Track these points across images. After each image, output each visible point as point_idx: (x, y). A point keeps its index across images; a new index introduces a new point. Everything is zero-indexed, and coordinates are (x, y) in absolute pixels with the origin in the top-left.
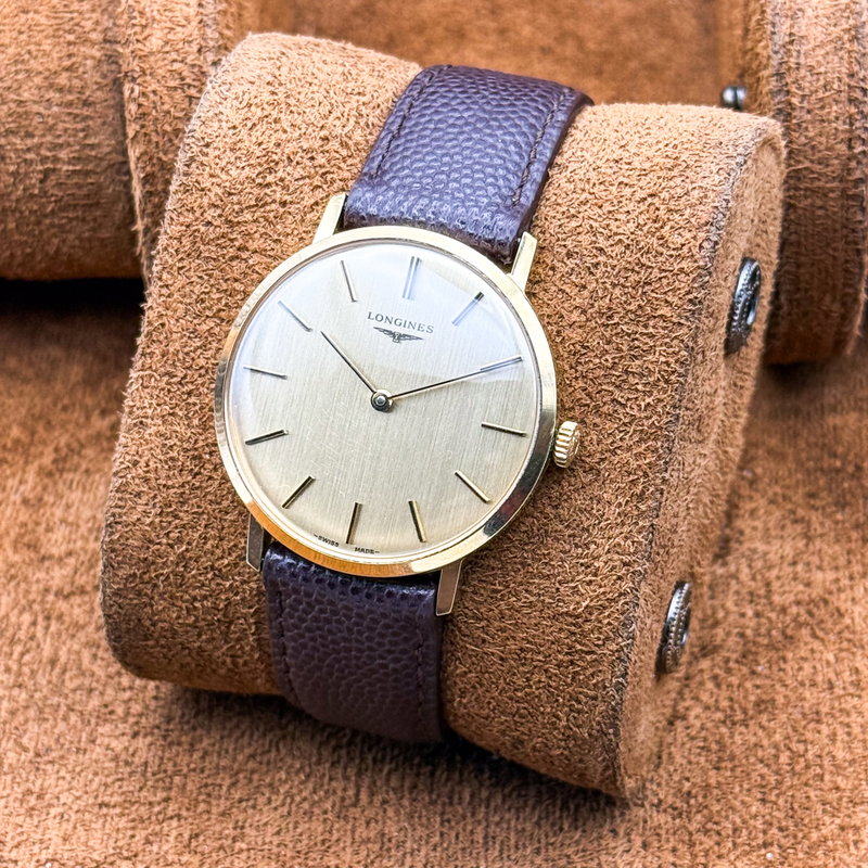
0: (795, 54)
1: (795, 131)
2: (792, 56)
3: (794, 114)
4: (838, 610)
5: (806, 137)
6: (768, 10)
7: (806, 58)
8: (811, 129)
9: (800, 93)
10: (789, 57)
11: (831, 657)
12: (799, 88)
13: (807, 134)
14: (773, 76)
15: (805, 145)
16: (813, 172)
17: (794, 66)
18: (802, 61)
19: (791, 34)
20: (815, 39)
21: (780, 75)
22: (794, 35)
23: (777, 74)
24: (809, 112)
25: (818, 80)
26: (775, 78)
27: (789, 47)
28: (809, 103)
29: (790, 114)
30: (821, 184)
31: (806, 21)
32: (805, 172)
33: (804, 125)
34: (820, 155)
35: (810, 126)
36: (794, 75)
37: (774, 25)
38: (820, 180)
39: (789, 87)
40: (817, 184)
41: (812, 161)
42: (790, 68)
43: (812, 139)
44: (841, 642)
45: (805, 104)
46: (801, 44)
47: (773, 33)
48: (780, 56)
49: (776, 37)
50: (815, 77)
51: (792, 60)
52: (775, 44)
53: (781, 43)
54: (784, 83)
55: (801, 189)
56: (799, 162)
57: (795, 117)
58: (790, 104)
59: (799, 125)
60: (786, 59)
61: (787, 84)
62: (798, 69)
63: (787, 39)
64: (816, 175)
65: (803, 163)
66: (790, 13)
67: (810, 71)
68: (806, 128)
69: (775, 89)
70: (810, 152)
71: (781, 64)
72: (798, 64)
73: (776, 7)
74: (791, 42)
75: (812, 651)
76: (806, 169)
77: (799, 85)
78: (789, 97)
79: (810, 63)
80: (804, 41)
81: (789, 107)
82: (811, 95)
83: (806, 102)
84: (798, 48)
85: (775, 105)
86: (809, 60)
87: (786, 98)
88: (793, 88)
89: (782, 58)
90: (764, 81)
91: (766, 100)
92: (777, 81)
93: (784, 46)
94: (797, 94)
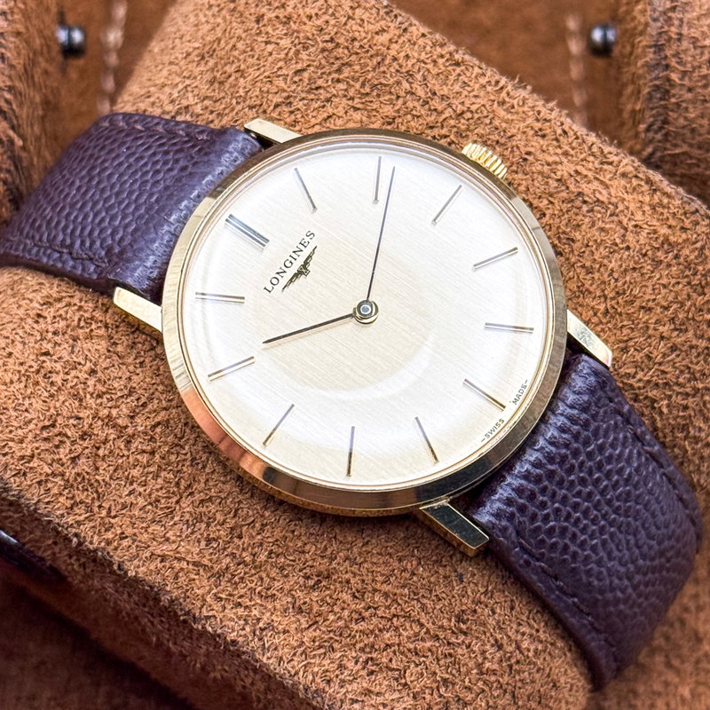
0: (676, 22)
1: (672, 111)
2: (673, 25)
3: (673, 92)
4: (696, 633)
5: (686, 118)
7: (690, 28)
8: (691, 110)
9: (682, 68)
10: (669, 26)
11: (686, 692)
12: (680, 63)
13: (687, 115)
14: (650, 47)
15: (684, 127)
16: (691, 158)
17: (674, 36)
18: (685, 31)
20: (700, 7)
21: (659, 48)
23: (655, 46)
24: (690, 90)
25: (702, 54)
26: (652, 50)
27: (670, 14)
28: (690, 79)
29: (667, 92)
30: (700, 170)
32: (682, 158)
33: (684, 105)
34: (700, 139)
35: (690, 106)
36: (674, 47)
38: (698, 166)
39: (668, 61)
40: (694, 170)
41: (691, 146)
42: (670, 39)
43: (692, 121)
44: (698, 674)
45: (686, 82)
46: (684, 11)
48: (659, 24)
50: (698, 51)
52: (654, 10)
53: (661, 9)
54: (663, 55)
55: (676, 175)
56: (676, 146)
57: (674, 96)
58: (669, 80)
59: (678, 105)
60: (666, 28)
61: (666, 57)
62: (679, 40)
63: (668, 5)
64: (694, 161)
65: (681, 147)
67: (693, 43)
68: (686, 109)
69: (654, 62)
70: (689, 135)
71: (660, 33)
72: (680, 34)
74: (673, 9)
75: (667, 684)
76: (683, 153)
77: (680, 58)
78: (668, 72)
79: (693, 35)
80: (688, 8)
81: (667, 84)
82: (693, 71)
83: (687, 79)
84: (681, 16)
85: (651, 81)
86: (692, 30)
87: (665, 73)
88: (673, 62)
89: (662, 27)
90: (640, 50)
91: (641, 71)
92: (655, 53)
93: (664, 13)
94: (677, 69)
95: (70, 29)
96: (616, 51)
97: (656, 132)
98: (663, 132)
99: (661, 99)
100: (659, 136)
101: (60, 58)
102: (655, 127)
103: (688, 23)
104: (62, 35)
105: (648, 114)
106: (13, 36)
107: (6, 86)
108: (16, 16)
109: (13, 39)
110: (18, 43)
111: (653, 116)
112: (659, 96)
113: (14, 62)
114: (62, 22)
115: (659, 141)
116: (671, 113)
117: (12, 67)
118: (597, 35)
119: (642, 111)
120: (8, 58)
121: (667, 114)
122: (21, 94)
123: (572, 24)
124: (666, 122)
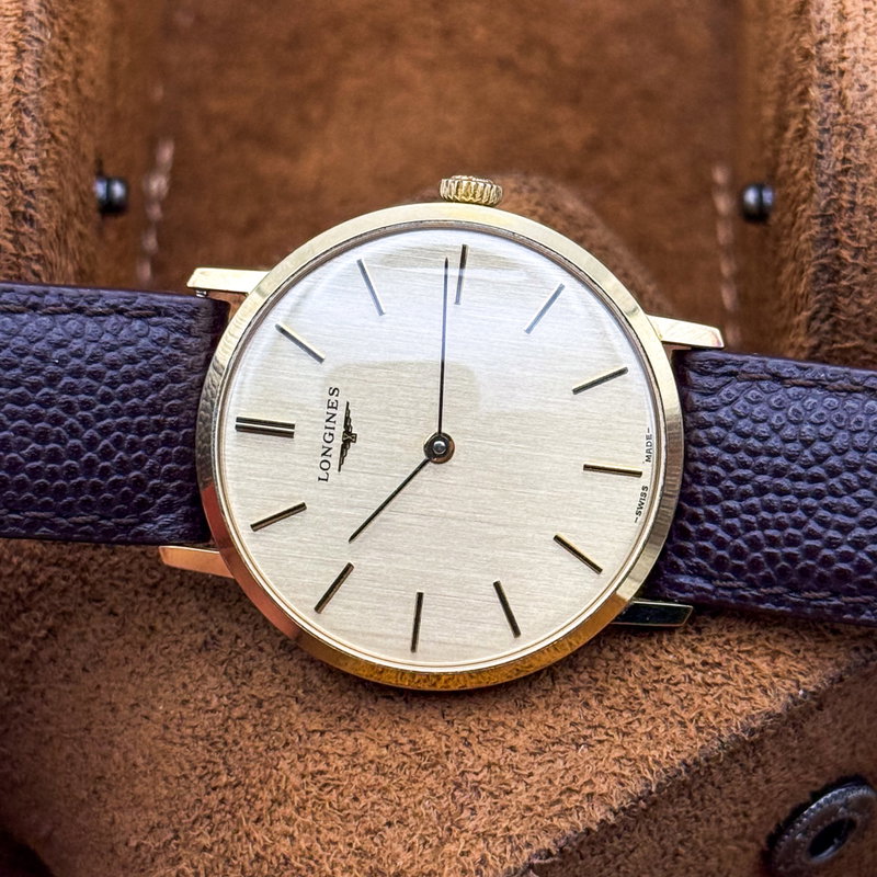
0: (849, 188)
1: (843, 295)
2: (844, 191)
3: (844, 272)
5: (860, 306)
6: (814, 123)
7: (865, 195)
8: (866, 295)
9: (855, 244)
10: (840, 193)
12: (853, 238)
13: (861, 300)
14: (816, 217)
15: (857, 315)
16: (866, 353)
17: (846, 205)
18: (859, 199)
19: (845, 160)
21: (827, 219)
22: (849, 161)
23: (822, 216)
24: (865, 271)
26: (818, 221)
27: (841, 178)
28: (865, 258)
29: (837, 272)
31: (866, 143)
32: (854, 353)
33: (857, 288)
35: (865, 290)
36: (846, 218)
37: (821, 146)
39: (838, 235)
41: (866, 338)
42: (841, 208)
43: (867, 308)
45: (860, 261)
46: (858, 175)
47: (820, 157)
48: (827, 190)
49: (824, 163)
51: (845, 196)
52: (822, 173)
53: (829, 172)
54: (831, 227)
56: (847, 338)
57: (844, 277)
58: (838, 258)
59: (850, 288)
60: (836, 195)
61: (836, 230)
62: (852, 209)
63: (839, 167)
64: (869, 357)
65: (854, 339)
66: (844, 130)
67: (870, 214)
68: (860, 293)
69: (819, 236)
70: (863, 325)
72: (853, 203)
73: (825, 120)
74: (845, 172)
76: (856, 348)
77: (852, 232)
78: (838, 248)
79: (868, 203)
80: (862, 171)
81: (837, 262)
82: (869, 248)
83: (861, 257)
84: (855, 180)
85: (818, 258)
86: (869, 198)
87: (834, 249)
88: (844, 237)
89: (831, 193)
90: (804, 220)
91: (804, 246)
92: (822, 224)
93: (834, 177)
94: (849, 245)
95: (109, 182)
96: (774, 218)
97: (823, 321)
98: (831, 320)
99: (829, 281)
100: (826, 327)
101: (97, 216)
102: (822, 315)
103: (863, 188)
104: (100, 189)
105: (813, 299)
106: (44, 195)
107: (34, 255)
108: (48, 170)
109: (45, 198)
110: (50, 202)
111: (818, 301)
112: (826, 277)
113: (45, 226)
114: (100, 174)
115: (827, 333)
116: (840, 298)
117: (42, 231)
118: (751, 197)
119: (805, 296)
120: (38, 220)
121: (836, 299)
122: (51, 264)
123: (720, 176)
124: (834, 309)
